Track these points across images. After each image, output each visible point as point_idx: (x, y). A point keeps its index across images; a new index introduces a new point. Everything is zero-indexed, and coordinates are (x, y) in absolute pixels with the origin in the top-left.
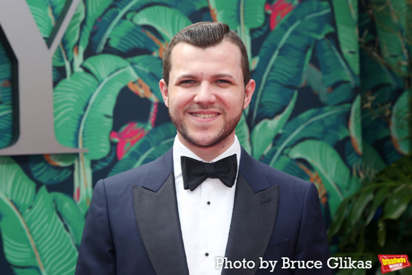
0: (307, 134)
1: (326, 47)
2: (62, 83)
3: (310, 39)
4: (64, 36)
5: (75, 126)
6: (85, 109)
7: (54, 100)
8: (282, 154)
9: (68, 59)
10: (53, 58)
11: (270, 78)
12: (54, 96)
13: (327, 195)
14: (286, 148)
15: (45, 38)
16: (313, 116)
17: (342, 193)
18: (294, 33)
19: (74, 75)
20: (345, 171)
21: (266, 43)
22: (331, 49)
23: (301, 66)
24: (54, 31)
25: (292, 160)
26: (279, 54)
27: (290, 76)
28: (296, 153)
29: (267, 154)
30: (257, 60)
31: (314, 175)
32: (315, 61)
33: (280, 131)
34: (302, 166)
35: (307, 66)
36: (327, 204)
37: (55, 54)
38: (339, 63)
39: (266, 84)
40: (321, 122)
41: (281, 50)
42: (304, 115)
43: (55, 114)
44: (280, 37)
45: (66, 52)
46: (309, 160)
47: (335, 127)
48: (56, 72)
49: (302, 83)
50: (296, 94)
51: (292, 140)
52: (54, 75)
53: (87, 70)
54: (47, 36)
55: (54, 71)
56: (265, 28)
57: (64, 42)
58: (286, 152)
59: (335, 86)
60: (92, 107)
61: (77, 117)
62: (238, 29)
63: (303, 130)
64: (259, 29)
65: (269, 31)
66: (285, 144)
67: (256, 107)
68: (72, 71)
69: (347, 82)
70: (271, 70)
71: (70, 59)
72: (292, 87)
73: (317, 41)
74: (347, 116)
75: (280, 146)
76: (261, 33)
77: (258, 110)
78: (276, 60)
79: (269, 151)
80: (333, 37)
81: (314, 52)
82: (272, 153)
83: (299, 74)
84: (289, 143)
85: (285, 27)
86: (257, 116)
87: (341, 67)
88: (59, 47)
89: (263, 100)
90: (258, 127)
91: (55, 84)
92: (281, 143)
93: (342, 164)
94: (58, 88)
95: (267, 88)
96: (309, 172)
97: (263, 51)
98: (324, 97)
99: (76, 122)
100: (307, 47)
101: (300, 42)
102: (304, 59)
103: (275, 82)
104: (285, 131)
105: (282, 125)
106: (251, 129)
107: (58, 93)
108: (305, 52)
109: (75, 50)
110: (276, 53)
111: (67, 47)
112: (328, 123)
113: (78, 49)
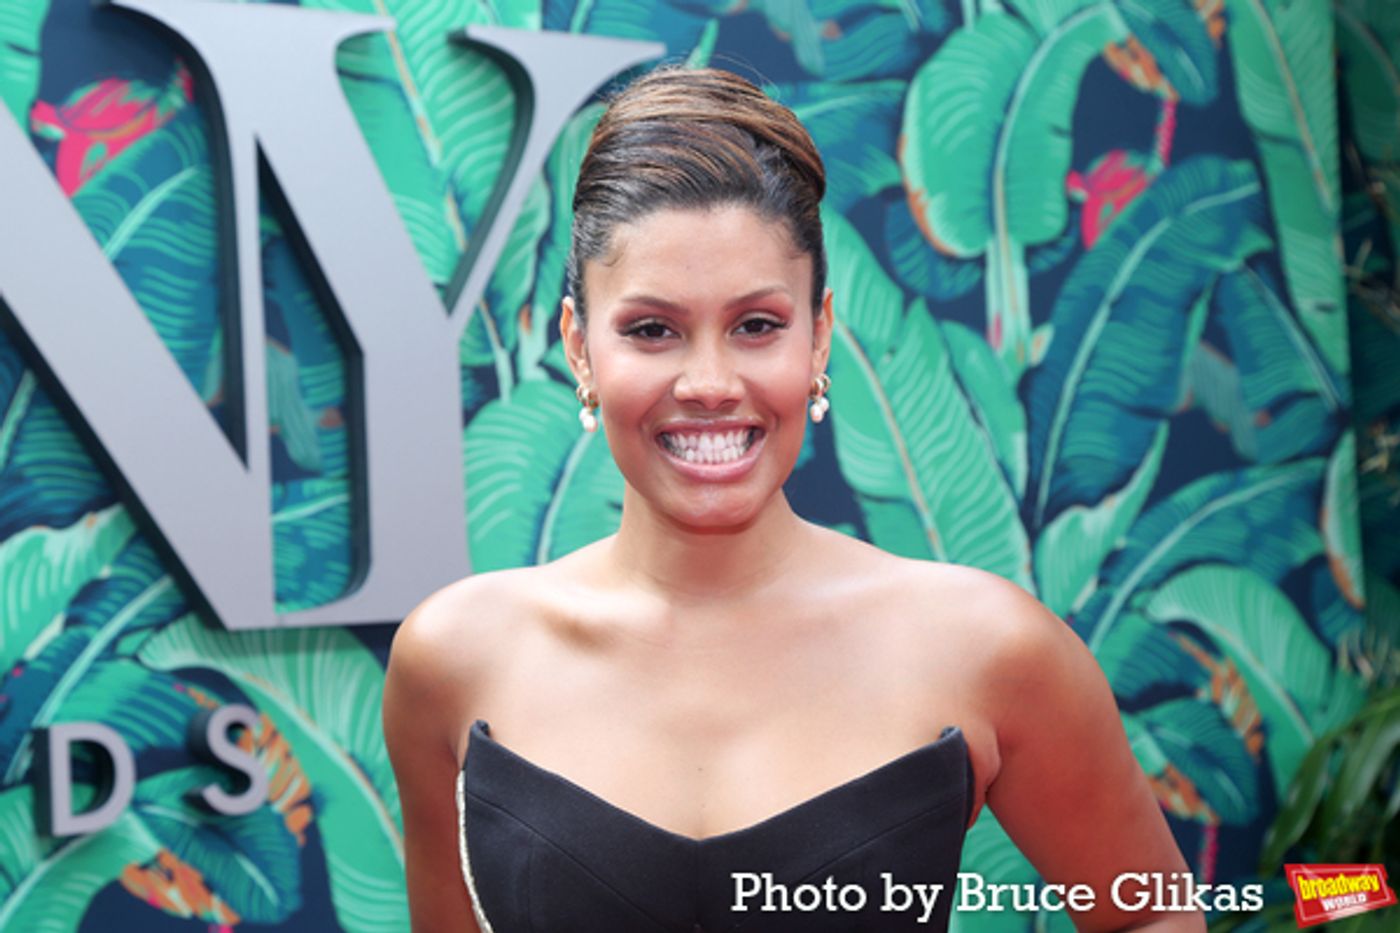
0: (1200, 550)
1: (1249, 294)
2: (488, 414)
3: (1201, 271)
4: (493, 278)
5: (528, 536)
6: (554, 487)
7: (468, 463)
8: (1126, 608)
9: (502, 344)
10: (462, 343)
11: (1087, 388)
12: (467, 451)
13: (1262, 729)
14: (1137, 590)
15: (439, 286)
16: (1215, 495)
17: (1308, 722)
18: (1154, 255)
19: (522, 388)
20: (1313, 656)
21: (1073, 286)
22: (1263, 300)
23: (1175, 349)
24: (464, 265)
25: (1158, 625)
26: (1112, 318)
27: (1145, 380)
28: (1168, 606)
29: (1085, 609)
30: (1046, 334)
31: (1222, 670)
32: (1216, 337)
33: (1121, 542)
34: (1187, 644)
35: (1195, 351)
36: (1263, 754)
37: (468, 330)
38: (1287, 341)
39: (1075, 406)
40: (1240, 512)
41: (1116, 305)
42: (1190, 494)
43: (471, 504)
44: (1113, 268)
45: (499, 323)
46: (1208, 624)
47: (1281, 528)
48: (469, 383)
49: (1181, 402)
50: (1163, 431)
51: (1156, 566)
52: (464, 390)
53: (557, 376)
54: (443, 279)
55: (464, 379)
56: (1069, 242)
57: (492, 297)
58: (1138, 601)
59: (1277, 407)
60: (573, 482)
61: (533, 511)
62: (990, 247)
63: (1186, 539)
64: (1052, 245)
65: (1080, 249)
66: (1135, 578)
67: (1048, 471)
68: (516, 379)
69: (1311, 395)
70: (1089, 364)
71: (510, 344)
72: (1150, 413)
73: (1221, 278)
74: (1315, 494)
75: (1120, 583)
76: (1056, 257)
77: (1053, 481)
78: (1104, 335)
79: (1091, 600)
80: (1269, 265)
81: (1214, 309)
82: (1098, 607)
83: (1170, 375)
84: (1147, 576)
85: (1126, 239)
86: (1052, 498)
87: (1294, 352)
88: (477, 311)
89: (1068, 452)
90: (1054, 532)
91: (469, 416)
92: (1124, 577)
93: (1304, 636)
94: (477, 427)
95: (1079, 416)
96: (1207, 661)
97: (1063, 309)
98: (1245, 441)
99: (529, 524)
100: (1194, 295)
101: (1171, 281)
102: (1182, 328)
103: (1102, 397)
104: (1134, 543)
105: (1125, 523)
106: (1034, 535)
107: (477, 443)
108: (1187, 308)
109: (524, 318)
110: (1103, 313)
111: (500, 311)
112: (1259, 515)
113: (530, 315)
